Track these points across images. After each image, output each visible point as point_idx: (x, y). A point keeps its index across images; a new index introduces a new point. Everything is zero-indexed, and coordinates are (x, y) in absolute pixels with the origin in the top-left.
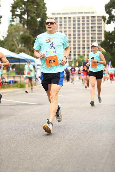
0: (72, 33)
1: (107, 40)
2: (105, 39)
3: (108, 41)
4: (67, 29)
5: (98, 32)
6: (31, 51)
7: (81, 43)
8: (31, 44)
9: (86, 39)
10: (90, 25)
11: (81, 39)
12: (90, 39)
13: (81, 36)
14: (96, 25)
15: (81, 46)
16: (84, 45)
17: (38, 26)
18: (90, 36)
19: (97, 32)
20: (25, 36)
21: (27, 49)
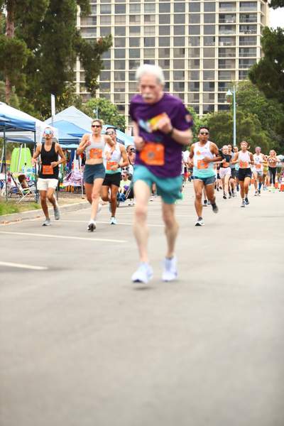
0: (157, 35)
1: (272, 61)
2: (263, 55)
3: (276, 62)
4: (142, 23)
5: (243, 34)
6: (23, 93)
7: (187, 68)
8: (22, 71)
9: (201, 57)
10: (218, 11)
11: (187, 56)
12: (217, 57)
13: (187, 45)
14: (237, 10)
15: (186, 79)
16: (194, 75)
17: (47, 9)
18: (217, 45)
19: (238, 33)
20: (3, 41)
21: (10, 87)
